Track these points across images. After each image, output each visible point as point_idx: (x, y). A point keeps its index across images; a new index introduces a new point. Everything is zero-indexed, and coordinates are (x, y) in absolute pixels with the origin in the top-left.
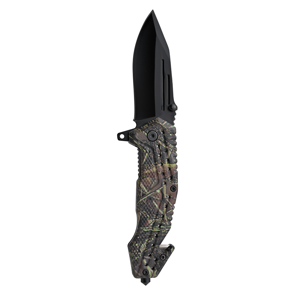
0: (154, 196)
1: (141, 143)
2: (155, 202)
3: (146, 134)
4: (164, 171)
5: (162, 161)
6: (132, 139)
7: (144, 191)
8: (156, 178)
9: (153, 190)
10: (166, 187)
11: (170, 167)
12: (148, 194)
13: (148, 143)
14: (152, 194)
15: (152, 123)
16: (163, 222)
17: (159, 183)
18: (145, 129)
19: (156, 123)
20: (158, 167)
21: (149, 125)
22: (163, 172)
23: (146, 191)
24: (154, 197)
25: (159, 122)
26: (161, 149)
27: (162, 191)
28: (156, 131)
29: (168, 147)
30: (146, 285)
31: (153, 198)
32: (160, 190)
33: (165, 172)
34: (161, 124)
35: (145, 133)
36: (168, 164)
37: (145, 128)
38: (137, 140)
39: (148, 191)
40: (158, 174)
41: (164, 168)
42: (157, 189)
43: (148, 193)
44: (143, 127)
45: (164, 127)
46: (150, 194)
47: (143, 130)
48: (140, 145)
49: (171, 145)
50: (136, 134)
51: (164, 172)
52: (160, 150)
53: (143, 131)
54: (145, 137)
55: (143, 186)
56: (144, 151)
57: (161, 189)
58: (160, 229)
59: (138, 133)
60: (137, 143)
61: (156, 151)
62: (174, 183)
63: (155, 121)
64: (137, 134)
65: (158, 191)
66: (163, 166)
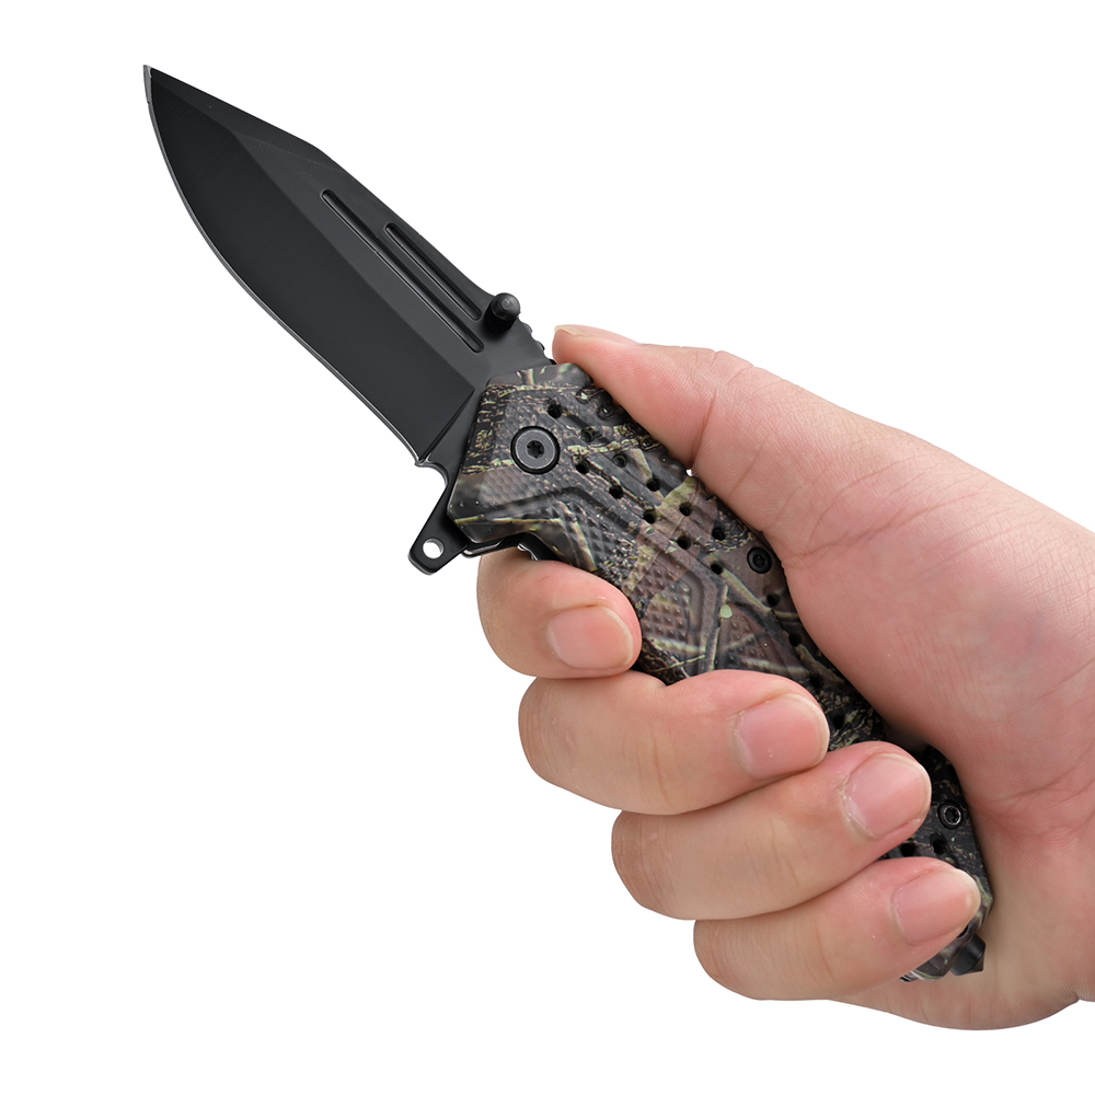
0: (729, 641)
1: (521, 503)
2: (753, 656)
3: (509, 462)
4: (678, 529)
5: (642, 506)
6: (480, 520)
7: (683, 657)
8: (678, 574)
9: (705, 624)
10: (736, 575)
11: (683, 498)
12: (707, 654)
13: (543, 485)
14: (716, 641)
15: (495, 412)
16: (838, 697)
17: (704, 583)
18: (492, 450)
19: (507, 397)
20: (649, 532)
21: (487, 427)
22: (679, 534)
23: (691, 649)
24: (734, 644)
25: (511, 388)
26: (600, 467)
27: (737, 603)
28: (533, 424)
29: (614, 443)
30: (981, 969)
31: (731, 651)
32: (728, 603)
33: (684, 528)
34: (523, 388)
35: (504, 461)
36: (670, 495)
37: (487, 444)
38: (500, 508)
39: (697, 643)
40: (670, 558)
41: (671, 519)
42: (718, 610)
43: (703, 649)
44: (476, 450)
45: (541, 390)
46: (715, 646)
47: (486, 459)
48: (525, 517)
49: (615, 428)
50: (478, 491)
51: (684, 532)
52: (603, 474)
53: (489, 459)
54: (516, 473)
55: (668, 643)
56: (557, 526)
57: (725, 597)
58: (853, 732)
59: (481, 481)
60: (508, 519)
61: (591, 488)
62: (745, 542)
63: (492, 396)
64: (483, 487)
65: (727, 613)
66: (663, 518)
